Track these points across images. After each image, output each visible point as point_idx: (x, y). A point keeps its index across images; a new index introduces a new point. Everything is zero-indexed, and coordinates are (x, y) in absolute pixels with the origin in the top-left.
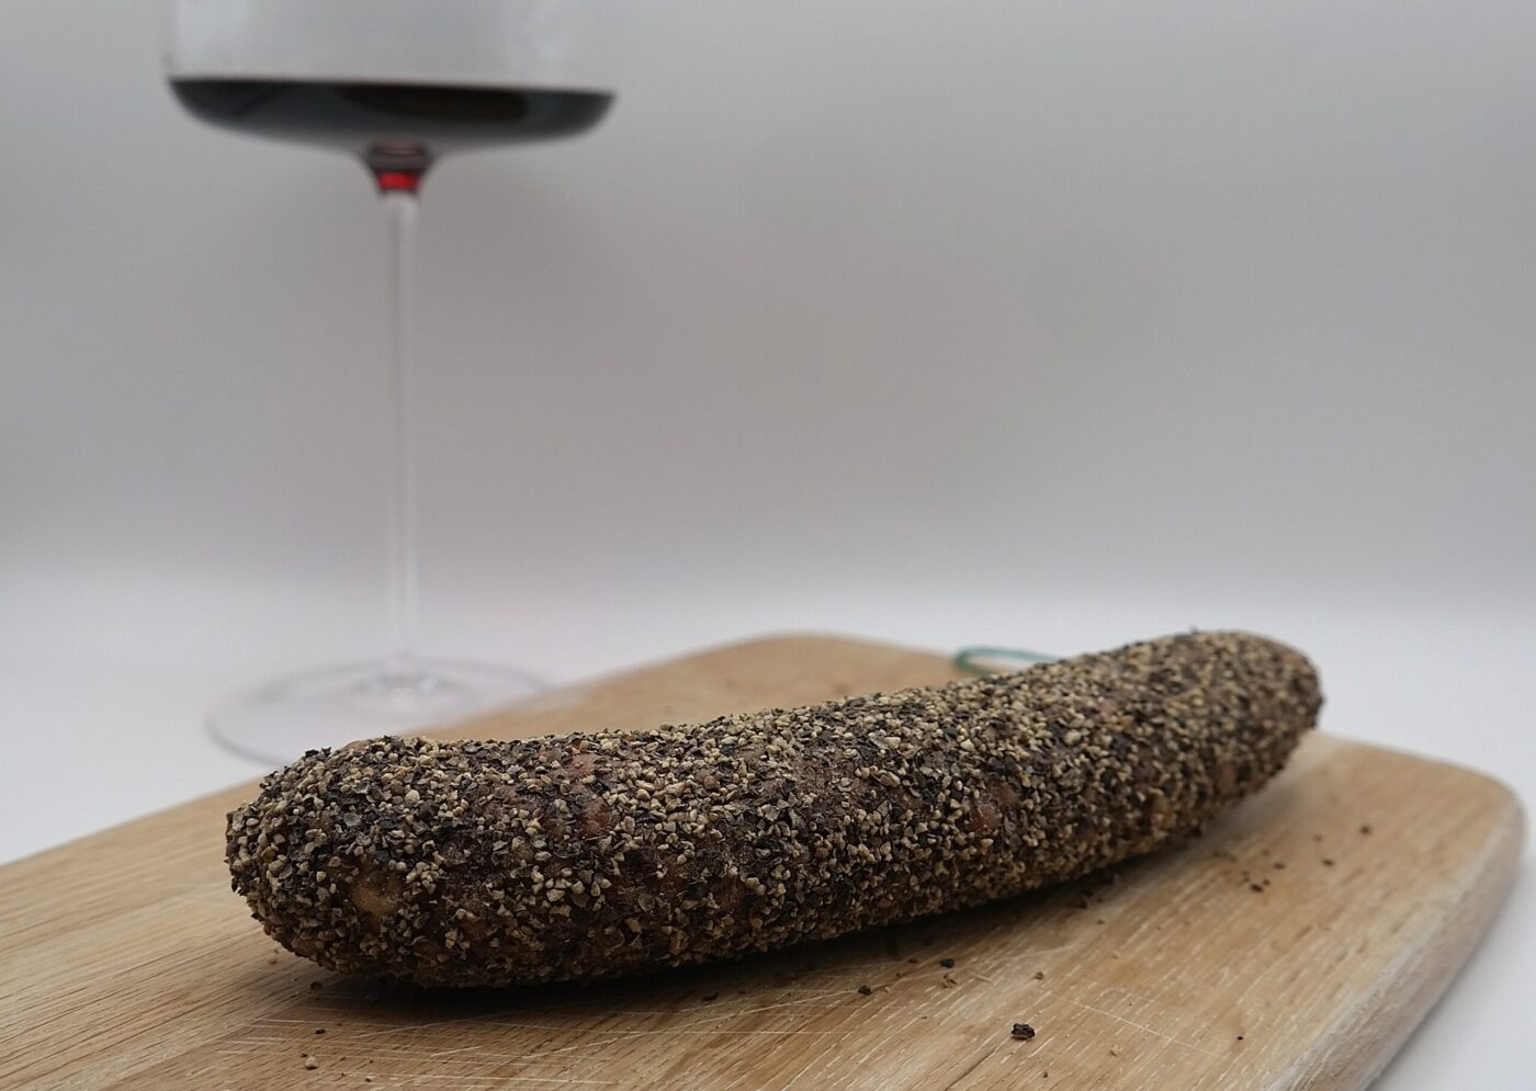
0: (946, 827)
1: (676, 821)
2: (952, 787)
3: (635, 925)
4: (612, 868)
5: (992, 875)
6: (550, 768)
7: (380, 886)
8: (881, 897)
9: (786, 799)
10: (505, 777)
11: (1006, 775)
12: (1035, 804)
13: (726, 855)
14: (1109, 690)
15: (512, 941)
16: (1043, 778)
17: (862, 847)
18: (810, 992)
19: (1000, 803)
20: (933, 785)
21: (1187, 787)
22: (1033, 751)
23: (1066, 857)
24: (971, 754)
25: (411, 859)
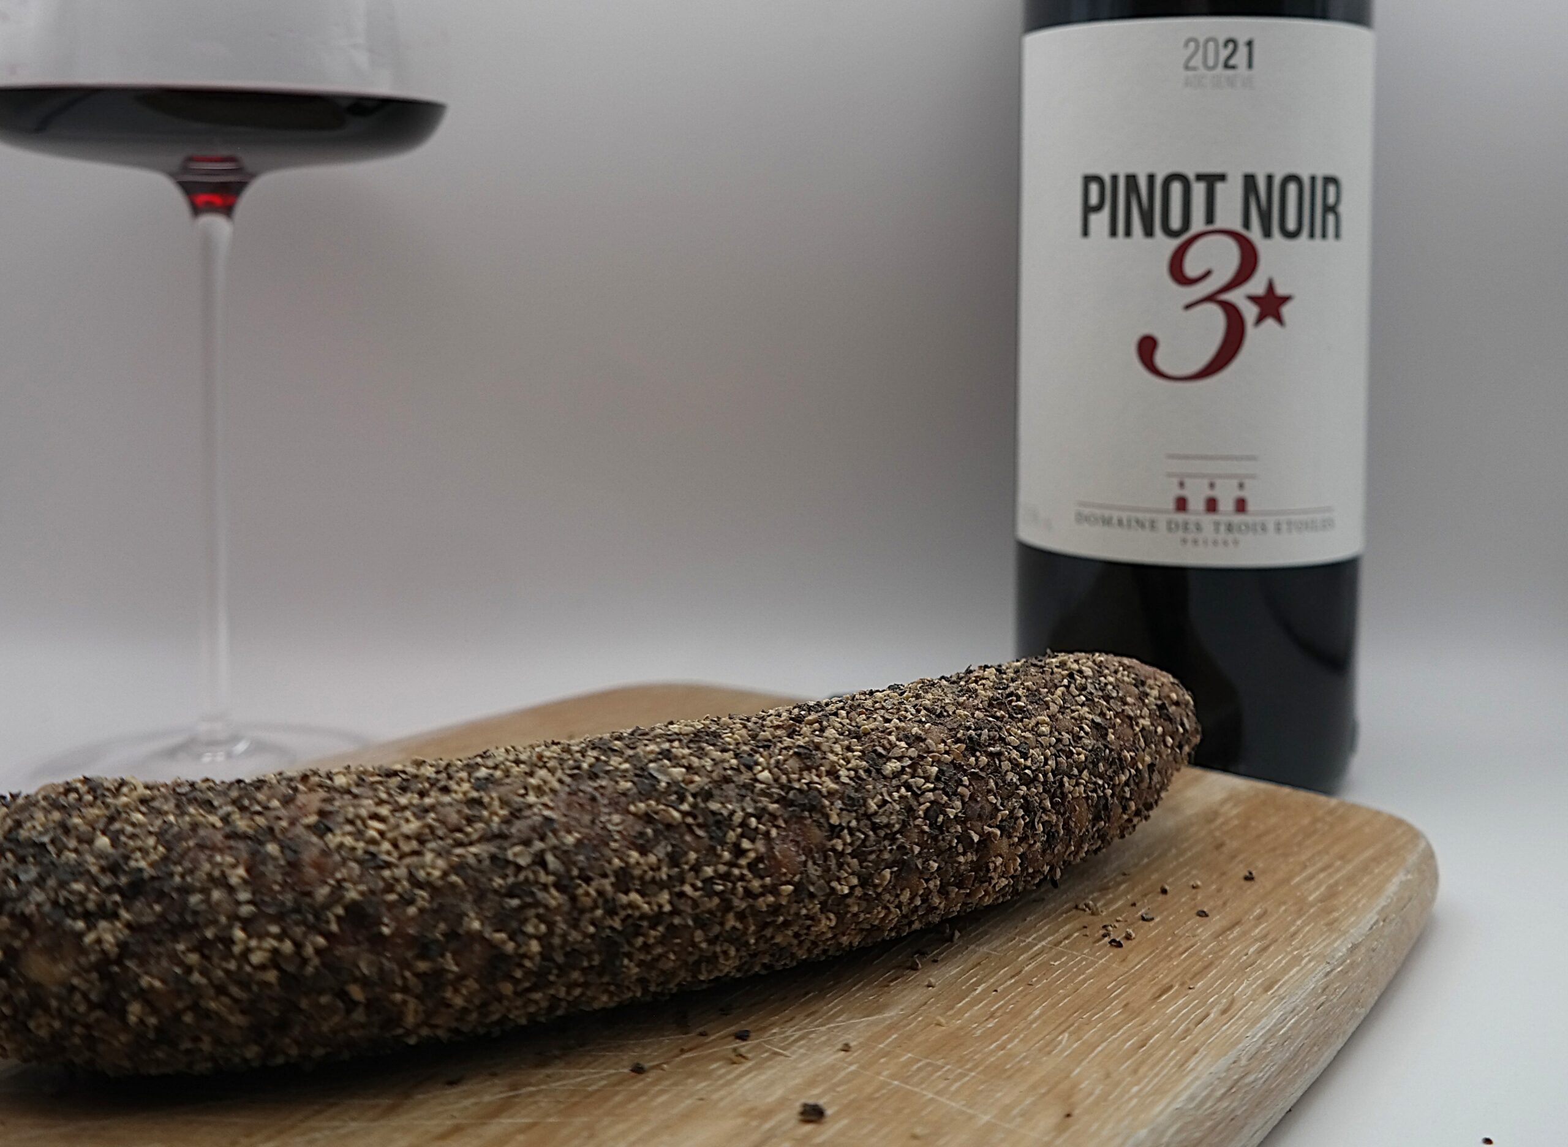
0: (736, 871)
1: (408, 867)
2: (744, 824)
3: (356, 992)
4: (328, 922)
5: (796, 929)
6: (267, 808)
7: (53, 952)
8: (660, 956)
9: (542, 838)
10: (214, 819)
11: (810, 811)
12: (845, 844)
13: (467, 907)
14: (940, 716)
15: (208, 1014)
16: (854, 814)
17: (634, 896)
18: (572, 1072)
19: (803, 844)
20: (722, 822)
21: (1031, 825)
22: (844, 784)
23: (886, 908)
24: (769, 786)
25: (90, 918)
